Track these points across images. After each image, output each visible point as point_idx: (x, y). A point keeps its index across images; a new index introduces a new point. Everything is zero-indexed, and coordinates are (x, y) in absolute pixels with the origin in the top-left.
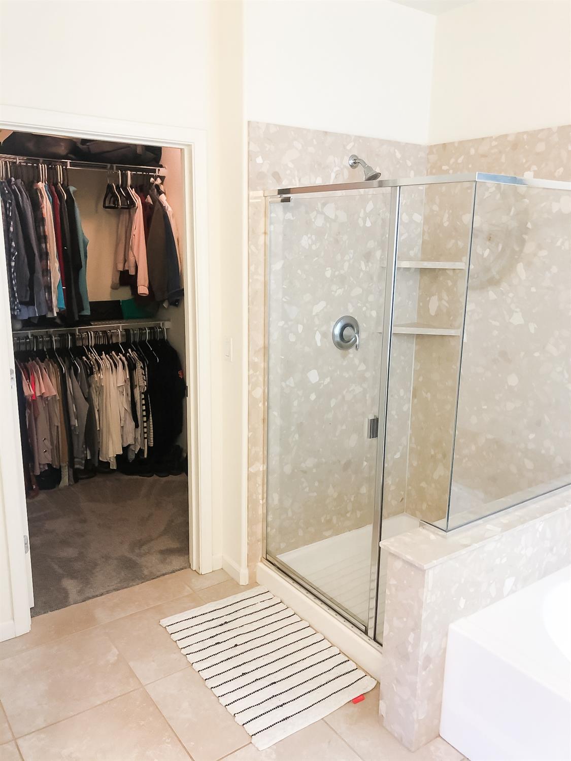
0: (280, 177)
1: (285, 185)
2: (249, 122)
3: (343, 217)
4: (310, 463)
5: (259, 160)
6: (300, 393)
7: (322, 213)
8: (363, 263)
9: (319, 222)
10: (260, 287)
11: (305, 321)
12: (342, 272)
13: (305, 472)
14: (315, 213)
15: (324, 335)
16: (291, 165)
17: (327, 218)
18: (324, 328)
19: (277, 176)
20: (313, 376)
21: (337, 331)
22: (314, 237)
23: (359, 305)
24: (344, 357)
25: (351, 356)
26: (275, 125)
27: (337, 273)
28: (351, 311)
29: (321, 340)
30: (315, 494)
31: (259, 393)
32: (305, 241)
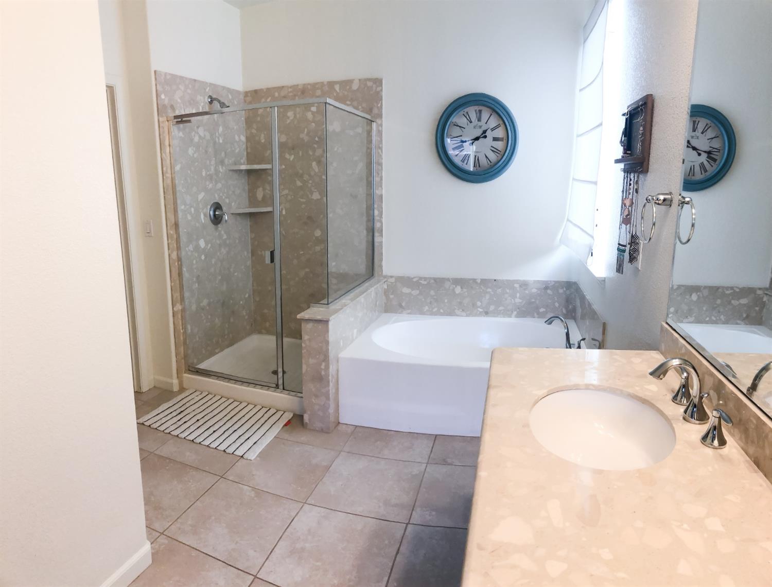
0: (174, 109)
1: (178, 113)
2: (155, 72)
3: (208, 136)
4: (205, 302)
5: (163, 97)
6: (196, 255)
7: (198, 133)
8: (220, 167)
9: (196, 139)
10: (169, 182)
11: (195, 205)
12: (211, 173)
13: (203, 309)
14: (194, 132)
15: (205, 215)
16: (179, 101)
17: (200, 137)
18: (205, 210)
19: (172, 107)
20: (202, 243)
21: (212, 213)
22: (194, 149)
23: (221, 195)
24: (216, 229)
25: (220, 229)
26: (170, 74)
27: (208, 173)
28: (217, 199)
29: (204, 218)
30: (209, 324)
31: (174, 255)
32: (191, 151)
